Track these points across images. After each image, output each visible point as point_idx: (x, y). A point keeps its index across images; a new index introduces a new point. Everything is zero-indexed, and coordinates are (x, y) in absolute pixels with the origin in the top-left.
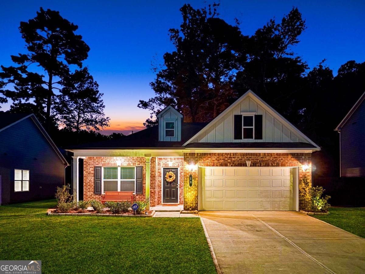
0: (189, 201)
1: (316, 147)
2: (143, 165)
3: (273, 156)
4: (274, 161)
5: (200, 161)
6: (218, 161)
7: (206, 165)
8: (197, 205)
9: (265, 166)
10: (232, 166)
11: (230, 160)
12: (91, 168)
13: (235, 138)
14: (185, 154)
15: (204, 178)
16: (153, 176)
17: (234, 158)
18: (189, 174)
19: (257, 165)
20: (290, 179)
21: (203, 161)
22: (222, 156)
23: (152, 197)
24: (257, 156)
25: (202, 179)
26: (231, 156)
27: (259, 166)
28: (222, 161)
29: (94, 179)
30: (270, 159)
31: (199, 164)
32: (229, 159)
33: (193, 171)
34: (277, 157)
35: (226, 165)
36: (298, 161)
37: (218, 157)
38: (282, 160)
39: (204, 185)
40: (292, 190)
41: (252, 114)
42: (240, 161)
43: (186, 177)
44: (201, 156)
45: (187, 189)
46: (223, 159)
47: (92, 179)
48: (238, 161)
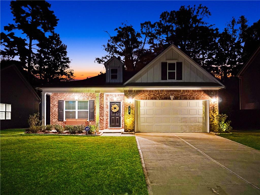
0: (129, 125)
1: (221, 85)
2: (94, 100)
3: (190, 92)
4: (191, 96)
5: (136, 96)
6: (150, 96)
7: (140, 99)
8: (134, 128)
9: (184, 100)
10: (159, 99)
11: (158, 95)
12: (56, 102)
13: (162, 79)
14: (125, 92)
15: (140, 108)
16: (102, 108)
17: (161, 93)
18: (128, 105)
19: (178, 98)
20: (203, 109)
21: (138, 96)
22: (153, 92)
23: (101, 123)
24: (178, 92)
25: (138, 109)
26: (159, 92)
27: (179, 99)
28: (152, 96)
29: (58, 110)
30: (188, 94)
31: (136, 98)
32: (158, 94)
33: (131, 103)
34: (193, 93)
35: (156, 99)
36: (208, 95)
37: (149, 93)
38: (197, 95)
39: (139, 114)
40: (204, 117)
41: (175, 62)
42: (166, 96)
43: (126, 108)
44: (137, 92)
45: (127, 116)
46: (153, 94)
47: (57, 110)
48: (164, 96)
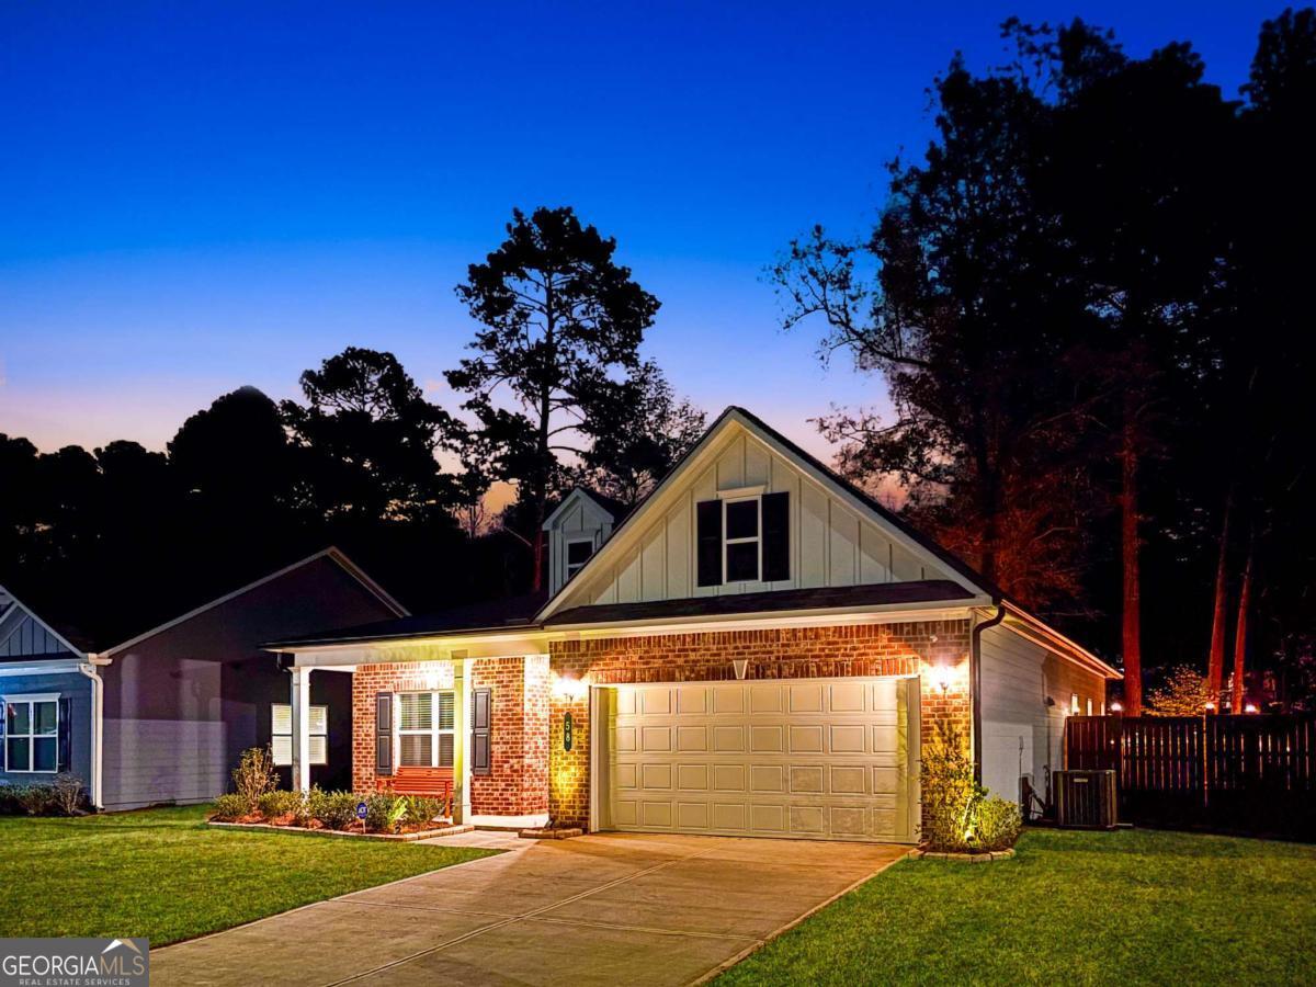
0: (565, 799)
1: (973, 596)
2: (491, 686)
3: (823, 639)
4: (827, 656)
5: (594, 668)
6: (647, 663)
7: (609, 679)
8: (587, 813)
9: (797, 677)
10: (687, 679)
11: (682, 659)
12: (369, 699)
13: (703, 582)
14: (554, 647)
15: (615, 721)
16: (517, 719)
17: (694, 650)
18: (562, 711)
19: (769, 672)
20: (896, 723)
21: (602, 667)
22: (659, 646)
23: (516, 785)
24: (766, 640)
25: (607, 725)
26: (684, 645)
27: (774, 677)
28: (658, 663)
29: (376, 730)
30: (811, 650)
31: (591, 677)
32: (679, 656)
33: (575, 701)
34: (837, 643)
35: (671, 678)
36: (916, 652)
37: (646, 652)
38: (855, 653)
39: (614, 748)
40: (906, 766)
41: (754, 493)
42: (714, 661)
43: (555, 721)
44: (597, 649)
45: (559, 758)
46: (661, 657)
47: (372, 731)
48: (708, 661)
